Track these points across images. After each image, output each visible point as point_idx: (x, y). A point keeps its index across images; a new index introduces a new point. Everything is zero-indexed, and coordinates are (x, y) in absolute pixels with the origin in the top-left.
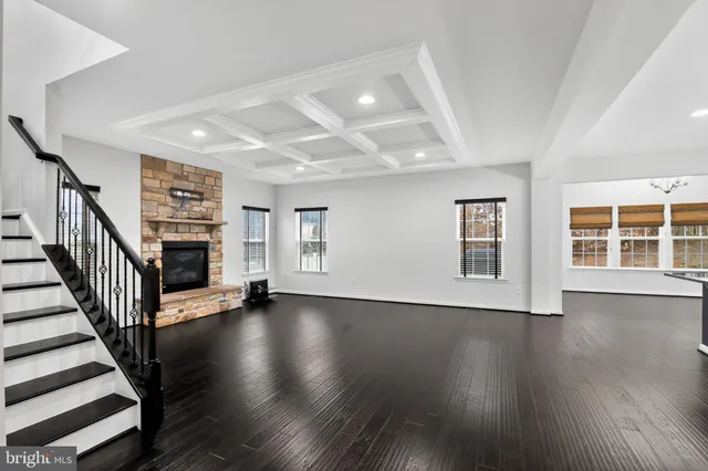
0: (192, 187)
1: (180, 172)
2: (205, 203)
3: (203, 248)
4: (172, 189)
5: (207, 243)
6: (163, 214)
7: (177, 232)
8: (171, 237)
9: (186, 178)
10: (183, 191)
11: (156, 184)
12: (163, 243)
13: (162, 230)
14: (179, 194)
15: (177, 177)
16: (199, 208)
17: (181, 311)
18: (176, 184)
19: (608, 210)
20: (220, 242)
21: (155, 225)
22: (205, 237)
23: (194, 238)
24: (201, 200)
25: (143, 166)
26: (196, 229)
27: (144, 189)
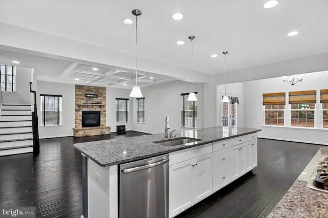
0: (94, 93)
1: (89, 89)
2: (98, 98)
3: (99, 113)
4: (86, 94)
5: (100, 112)
6: (82, 102)
7: (88, 108)
8: (85, 109)
9: (91, 90)
10: (90, 95)
11: (81, 93)
12: (83, 111)
13: (82, 107)
14: (89, 96)
15: (87, 90)
16: (96, 100)
17: (84, 133)
18: (87, 92)
19: (283, 95)
20: (105, 111)
21: (79, 106)
22: (99, 110)
23: (94, 110)
24: (97, 97)
25: (76, 88)
26: (95, 107)
27: (76, 95)
